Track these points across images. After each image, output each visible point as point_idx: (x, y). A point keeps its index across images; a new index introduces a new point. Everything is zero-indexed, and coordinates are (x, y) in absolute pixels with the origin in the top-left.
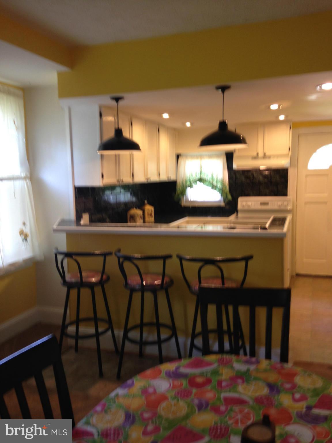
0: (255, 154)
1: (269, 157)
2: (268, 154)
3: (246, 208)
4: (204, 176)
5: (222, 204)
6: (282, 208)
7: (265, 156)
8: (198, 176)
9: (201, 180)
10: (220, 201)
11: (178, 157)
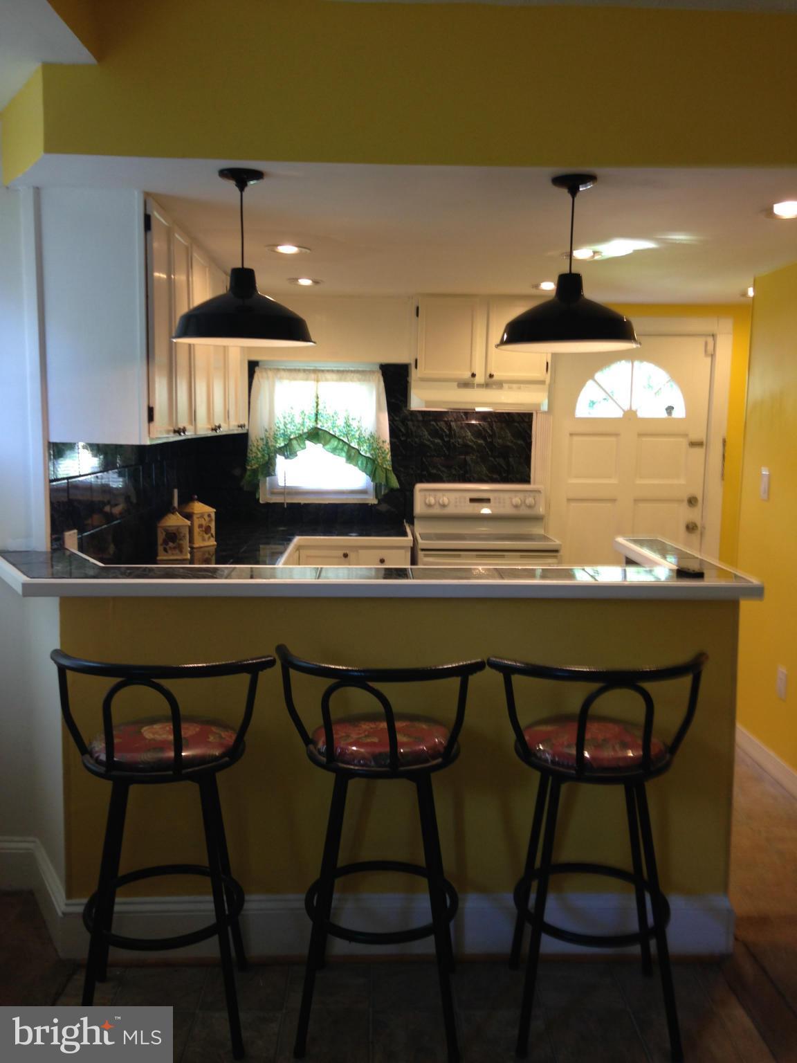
0: (467, 375)
1: (500, 385)
2: (498, 375)
3: (437, 511)
4: (325, 425)
5: (372, 500)
6: (524, 511)
7: (491, 382)
8: (310, 424)
9: (315, 435)
10: (363, 492)
11: (253, 366)
